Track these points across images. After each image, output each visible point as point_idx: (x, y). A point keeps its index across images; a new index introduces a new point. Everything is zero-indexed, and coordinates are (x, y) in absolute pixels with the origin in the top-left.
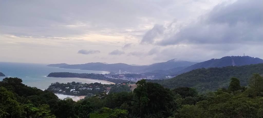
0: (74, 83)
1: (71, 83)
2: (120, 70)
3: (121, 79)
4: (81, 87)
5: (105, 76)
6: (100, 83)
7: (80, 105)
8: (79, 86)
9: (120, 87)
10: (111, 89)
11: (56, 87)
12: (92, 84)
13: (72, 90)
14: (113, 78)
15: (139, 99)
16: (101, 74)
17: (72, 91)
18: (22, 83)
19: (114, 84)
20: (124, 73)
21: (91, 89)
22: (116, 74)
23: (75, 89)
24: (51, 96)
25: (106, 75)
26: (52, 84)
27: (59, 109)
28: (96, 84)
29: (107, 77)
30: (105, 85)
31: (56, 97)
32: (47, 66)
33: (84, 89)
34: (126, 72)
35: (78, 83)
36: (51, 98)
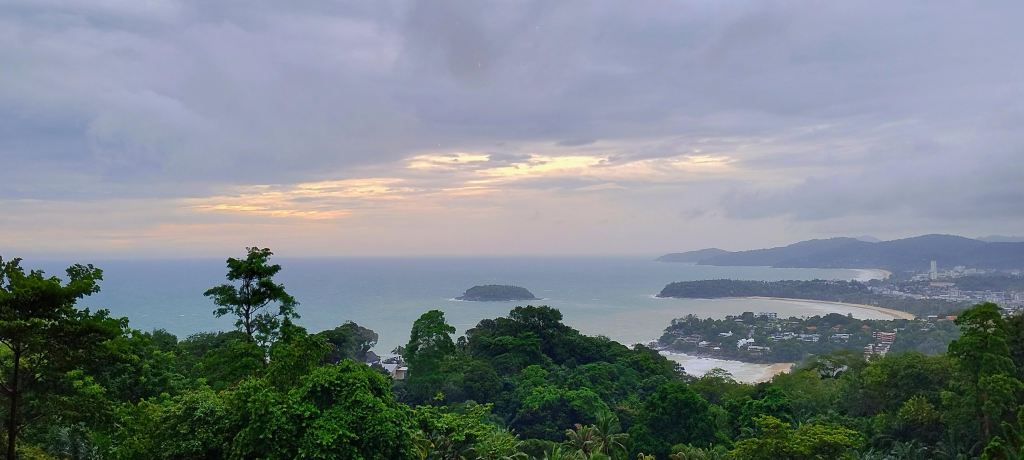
0: (747, 317)
1: (740, 317)
2: (933, 264)
3: (941, 297)
4: (774, 331)
5: (869, 288)
6: (850, 315)
7: (745, 400)
8: (768, 327)
9: (932, 330)
10: (896, 339)
11: (688, 333)
12: (816, 320)
13: (742, 342)
14: (904, 295)
15: (975, 381)
16: (854, 283)
17: (744, 347)
18: (560, 322)
19: (910, 317)
20: (953, 274)
21: (816, 340)
22: (918, 278)
23: (752, 337)
24: (652, 366)
25: (873, 282)
26: (674, 321)
27: (661, 409)
28: (834, 319)
29: (877, 290)
30: (868, 322)
31: (673, 370)
32: (658, 260)
33: (786, 338)
34: (959, 268)
35: (764, 318)
36: (653, 372)
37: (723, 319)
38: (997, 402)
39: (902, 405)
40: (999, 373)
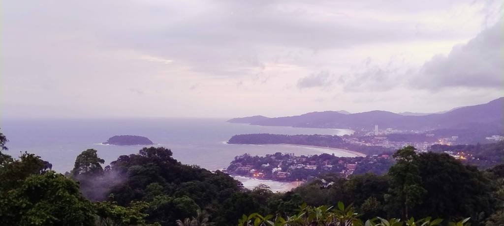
0: (278, 155)
1: (273, 155)
2: (377, 127)
3: (380, 145)
4: (293, 164)
5: (344, 140)
6: (333, 154)
7: (279, 202)
8: (289, 161)
9: (375, 163)
10: (356, 168)
11: (244, 165)
12: (315, 158)
13: (275, 170)
14: (362, 143)
16: (336, 136)
17: (276, 172)
18: (171, 157)
19: (364, 156)
20: (386, 133)
21: (315, 168)
22: (368, 134)
23: (280, 167)
24: (226, 183)
25: (346, 136)
26: (236, 158)
27: (232, 208)
28: (325, 157)
29: (348, 141)
30: (343, 159)
31: (237, 185)
32: (228, 122)
33: (299, 167)
34: (389, 129)
35: (287, 156)
36: (226, 186)
37: (264, 156)
38: (412, 200)
39: (363, 202)
40: (414, 184)
